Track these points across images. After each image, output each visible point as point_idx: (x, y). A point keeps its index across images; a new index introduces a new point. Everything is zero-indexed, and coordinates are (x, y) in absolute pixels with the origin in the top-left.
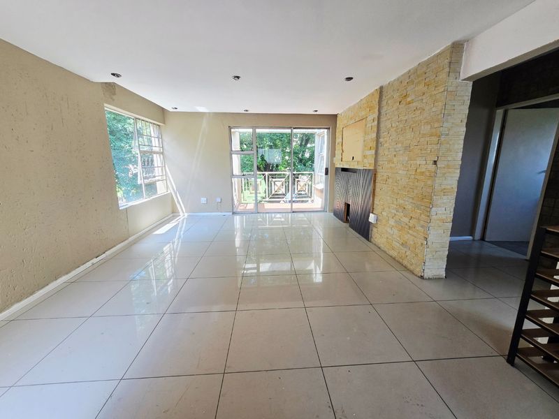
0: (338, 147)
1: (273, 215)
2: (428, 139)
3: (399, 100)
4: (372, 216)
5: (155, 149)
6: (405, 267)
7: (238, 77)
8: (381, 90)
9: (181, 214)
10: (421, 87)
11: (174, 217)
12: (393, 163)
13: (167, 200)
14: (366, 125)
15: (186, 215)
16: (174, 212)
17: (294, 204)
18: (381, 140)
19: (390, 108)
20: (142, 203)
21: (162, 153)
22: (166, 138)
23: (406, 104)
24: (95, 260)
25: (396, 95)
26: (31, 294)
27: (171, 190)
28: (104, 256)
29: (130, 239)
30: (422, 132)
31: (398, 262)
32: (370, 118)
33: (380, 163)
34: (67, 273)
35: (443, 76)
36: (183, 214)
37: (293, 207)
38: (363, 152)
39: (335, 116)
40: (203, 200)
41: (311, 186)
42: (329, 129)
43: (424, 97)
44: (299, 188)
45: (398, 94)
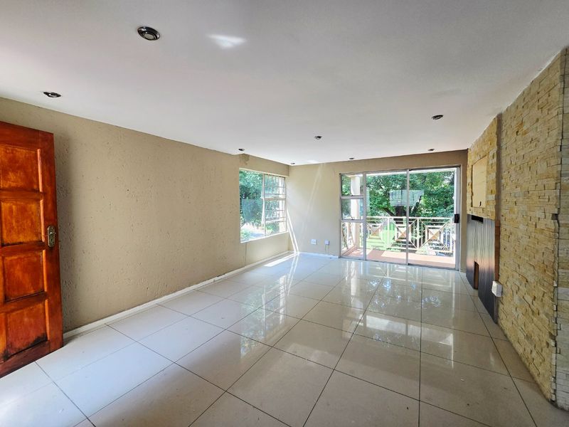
0: (469, 188)
1: (396, 266)
2: (545, 182)
3: (516, 129)
4: (495, 284)
5: (280, 196)
6: (532, 376)
7: (320, 137)
8: (499, 119)
9: (295, 251)
10: (536, 113)
11: (289, 254)
12: (514, 213)
13: (285, 239)
14: (488, 162)
15: (299, 253)
16: (290, 250)
17: (410, 254)
18: (503, 181)
19: (508, 140)
20: (261, 239)
21: (285, 199)
22: (288, 187)
23: (523, 134)
24: (216, 279)
25: (514, 124)
26: (175, 292)
27: (289, 231)
28: (223, 276)
29: (246, 267)
30: (539, 172)
31: (524, 364)
32: (491, 154)
33: (503, 212)
34: (197, 284)
35: (556, 94)
36: (296, 253)
37: (409, 258)
38: (487, 197)
39: (465, 152)
40: (313, 241)
41: (449, 236)
42: (460, 166)
43: (538, 124)
44: (430, 236)
45: (515, 122)
